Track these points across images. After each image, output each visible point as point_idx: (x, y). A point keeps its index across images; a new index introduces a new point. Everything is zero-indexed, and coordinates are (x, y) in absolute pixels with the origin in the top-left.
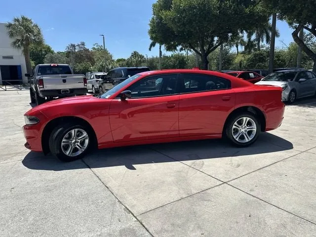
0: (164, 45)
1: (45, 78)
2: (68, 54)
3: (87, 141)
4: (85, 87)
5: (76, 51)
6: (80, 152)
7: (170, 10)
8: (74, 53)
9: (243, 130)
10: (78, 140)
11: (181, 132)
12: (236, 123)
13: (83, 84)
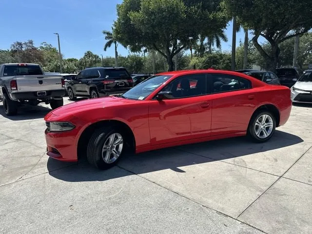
1: (18, 78)
3: (121, 146)
4: (63, 88)
5: (23, 49)
6: (115, 158)
7: (138, 12)
8: (21, 52)
9: (262, 127)
12: (257, 121)
13: (61, 85)
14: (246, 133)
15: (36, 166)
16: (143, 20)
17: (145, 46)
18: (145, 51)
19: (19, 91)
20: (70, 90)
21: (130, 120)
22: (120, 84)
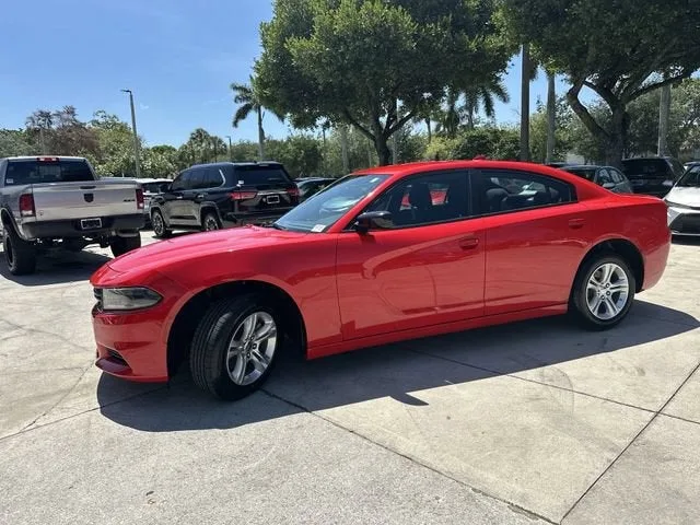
0: (289, 114)
1: (37, 190)
2: (33, 134)
3: (272, 342)
4: (141, 211)
5: (54, 127)
6: (258, 372)
7: (308, 37)
8: (49, 133)
12: (592, 278)
13: (136, 203)
14: (565, 307)
15: (72, 395)
16: (319, 56)
17: (324, 115)
18: (326, 126)
19: (39, 218)
20: (156, 214)
21: (292, 281)
22: (271, 200)
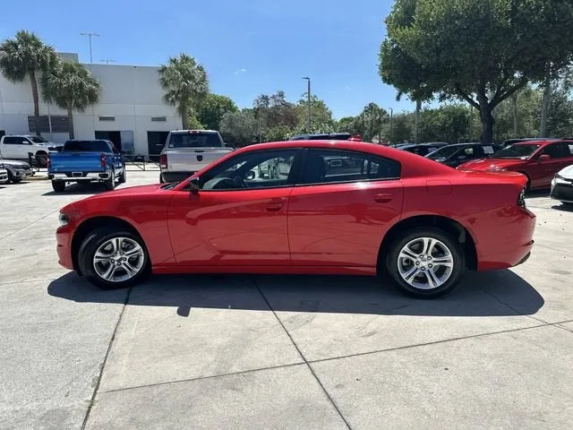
2: (256, 112)
3: (142, 259)
5: (270, 106)
9: (424, 264)
10: (119, 256)
11: (294, 257)
12: (406, 248)
14: (375, 270)
19: (170, 170)
